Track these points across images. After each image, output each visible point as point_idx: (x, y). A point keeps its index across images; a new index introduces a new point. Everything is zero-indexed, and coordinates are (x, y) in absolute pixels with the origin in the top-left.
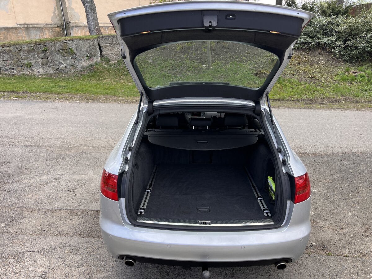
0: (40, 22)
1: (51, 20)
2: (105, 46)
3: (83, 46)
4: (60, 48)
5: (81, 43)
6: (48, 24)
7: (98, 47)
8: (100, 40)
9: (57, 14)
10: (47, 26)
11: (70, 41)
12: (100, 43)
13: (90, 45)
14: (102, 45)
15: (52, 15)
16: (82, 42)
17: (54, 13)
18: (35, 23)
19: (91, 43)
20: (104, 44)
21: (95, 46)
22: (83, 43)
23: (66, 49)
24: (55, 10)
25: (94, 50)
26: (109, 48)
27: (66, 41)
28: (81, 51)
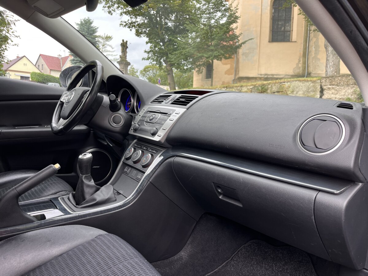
0: (281, 73)
1: (292, 71)
2: (329, 88)
3: (301, 87)
4: (276, 90)
5: (300, 85)
6: (288, 75)
7: (320, 90)
8: (323, 81)
9: (300, 65)
10: (287, 77)
11: (289, 83)
12: (323, 84)
13: (310, 86)
14: (325, 87)
15: (295, 66)
16: (301, 83)
17: (298, 64)
18: (276, 74)
19: (311, 85)
20: (327, 85)
21: (315, 88)
22: (302, 85)
23: (282, 92)
24: (299, 61)
25: (312, 92)
26: (333, 91)
27: (284, 83)
28: (297, 93)
